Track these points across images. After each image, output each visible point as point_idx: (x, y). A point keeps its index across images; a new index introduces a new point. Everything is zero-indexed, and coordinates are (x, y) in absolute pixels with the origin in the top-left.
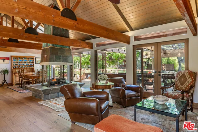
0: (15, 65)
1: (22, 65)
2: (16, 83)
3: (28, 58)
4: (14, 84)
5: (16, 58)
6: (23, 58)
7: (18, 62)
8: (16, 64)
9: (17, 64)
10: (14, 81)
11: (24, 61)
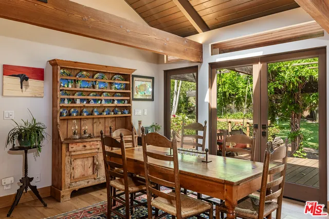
0: (66, 103)
1: (92, 104)
2: (72, 188)
3: (112, 74)
4: (65, 192)
5: (72, 70)
6: (93, 71)
7: (78, 89)
8: (69, 100)
9: (73, 101)
10: (67, 180)
11: (97, 89)
